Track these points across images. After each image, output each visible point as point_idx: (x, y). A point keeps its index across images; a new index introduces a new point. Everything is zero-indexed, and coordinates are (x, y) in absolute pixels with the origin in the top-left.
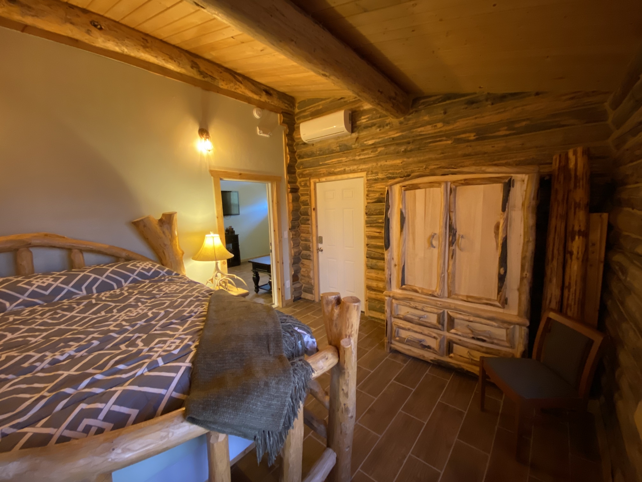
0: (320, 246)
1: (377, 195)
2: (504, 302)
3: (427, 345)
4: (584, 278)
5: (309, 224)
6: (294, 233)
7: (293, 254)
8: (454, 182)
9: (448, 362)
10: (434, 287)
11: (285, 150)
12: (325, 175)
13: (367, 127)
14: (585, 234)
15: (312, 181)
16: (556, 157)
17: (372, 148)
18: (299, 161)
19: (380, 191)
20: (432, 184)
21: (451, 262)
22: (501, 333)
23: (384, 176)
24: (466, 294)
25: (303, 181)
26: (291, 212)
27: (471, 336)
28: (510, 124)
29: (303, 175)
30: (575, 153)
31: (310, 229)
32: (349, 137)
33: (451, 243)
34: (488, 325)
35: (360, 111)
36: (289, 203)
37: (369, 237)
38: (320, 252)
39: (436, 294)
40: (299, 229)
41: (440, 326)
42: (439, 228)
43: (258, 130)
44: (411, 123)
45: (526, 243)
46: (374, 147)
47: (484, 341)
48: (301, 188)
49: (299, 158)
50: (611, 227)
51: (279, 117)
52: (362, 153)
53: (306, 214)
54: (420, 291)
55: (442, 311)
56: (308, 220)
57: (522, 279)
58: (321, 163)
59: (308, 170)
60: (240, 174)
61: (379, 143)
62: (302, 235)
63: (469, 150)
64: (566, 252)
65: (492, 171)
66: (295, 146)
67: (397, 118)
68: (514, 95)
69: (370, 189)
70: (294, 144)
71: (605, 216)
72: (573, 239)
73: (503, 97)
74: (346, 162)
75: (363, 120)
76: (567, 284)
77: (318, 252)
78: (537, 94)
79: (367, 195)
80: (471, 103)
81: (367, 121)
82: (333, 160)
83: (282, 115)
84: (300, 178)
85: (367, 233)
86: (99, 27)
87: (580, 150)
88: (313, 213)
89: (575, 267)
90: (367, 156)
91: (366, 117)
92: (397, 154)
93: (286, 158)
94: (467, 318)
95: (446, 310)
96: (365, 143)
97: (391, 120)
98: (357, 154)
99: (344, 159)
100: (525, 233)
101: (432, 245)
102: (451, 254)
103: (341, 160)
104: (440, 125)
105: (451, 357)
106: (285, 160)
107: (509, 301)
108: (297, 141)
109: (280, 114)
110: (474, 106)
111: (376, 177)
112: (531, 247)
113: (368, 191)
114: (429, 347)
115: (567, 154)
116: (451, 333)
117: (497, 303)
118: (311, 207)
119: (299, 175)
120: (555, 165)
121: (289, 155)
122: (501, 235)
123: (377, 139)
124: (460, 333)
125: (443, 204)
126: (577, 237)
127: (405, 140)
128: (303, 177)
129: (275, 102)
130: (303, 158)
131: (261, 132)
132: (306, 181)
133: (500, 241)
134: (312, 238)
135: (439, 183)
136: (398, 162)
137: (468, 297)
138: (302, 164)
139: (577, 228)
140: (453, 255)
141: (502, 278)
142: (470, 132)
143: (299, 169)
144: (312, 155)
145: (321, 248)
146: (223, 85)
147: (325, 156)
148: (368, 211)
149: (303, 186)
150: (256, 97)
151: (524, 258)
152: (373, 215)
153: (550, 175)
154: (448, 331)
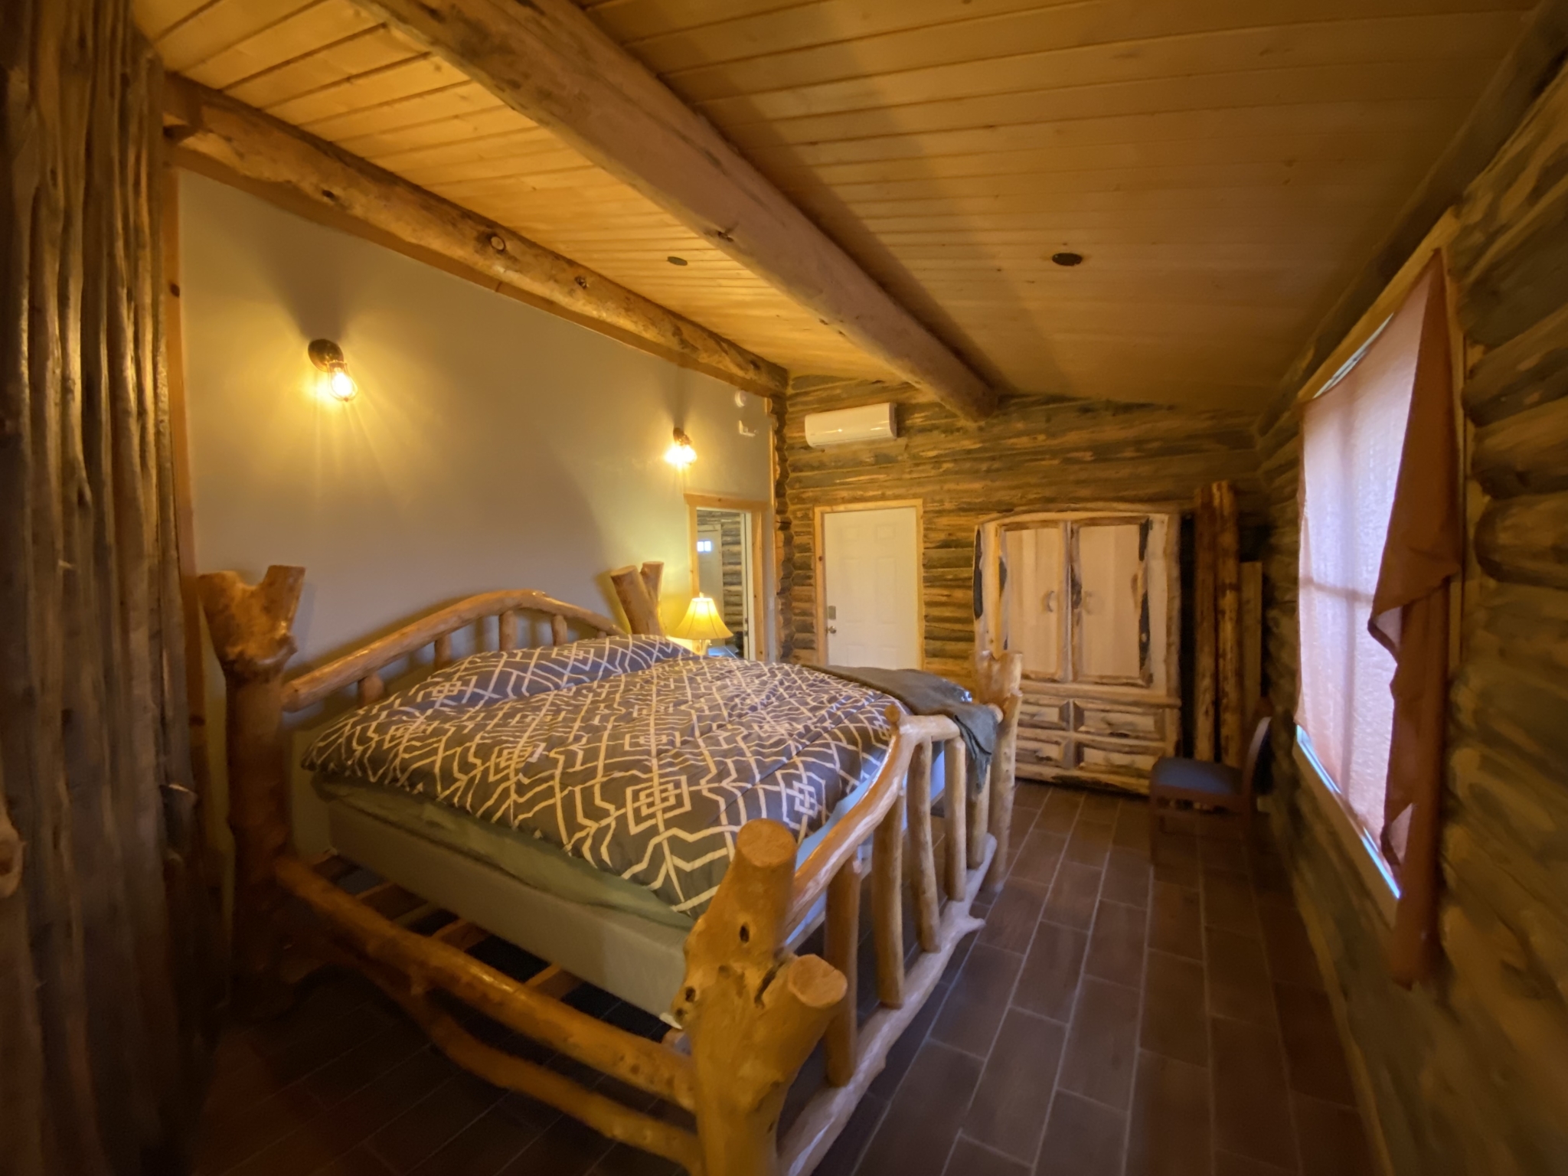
0: (831, 623)
1: (942, 536)
2: (1149, 679)
3: (1045, 756)
4: (1240, 643)
5: (811, 585)
6: (783, 601)
7: (783, 639)
8: (1074, 522)
9: (1077, 777)
10: (1052, 668)
11: (773, 456)
12: (844, 501)
13: (923, 430)
14: (1237, 588)
15: (818, 510)
16: (1197, 491)
17: (933, 463)
18: (792, 475)
19: (947, 530)
20: (1045, 523)
21: (1076, 630)
22: (1146, 722)
23: (954, 507)
24: (1098, 674)
25: (800, 510)
26: (781, 563)
27: (1109, 731)
28: (1138, 443)
29: (802, 501)
30: (1219, 488)
31: (813, 594)
32: (892, 443)
33: (1076, 604)
34: (1128, 713)
35: (911, 404)
36: (777, 548)
37: (930, 604)
38: (830, 635)
39: (1056, 677)
40: (790, 594)
41: (1064, 724)
42: (1057, 582)
43: (741, 426)
44: (996, 430)
45: (1170, 600)
46: (937, 461)
47: (1125, 736)
48: (795, 522)
49: (794, 471)
50: (1266, 579)
51: (766, 404)
52: (915, 469)
53: (807, 566)
54: (1033, 676)
55: (1065, 702)
56: (809, 577)
57: (1169, 645)
58: (838, 481)
59: (812, 491)
60: (720, 500)
61: (946, 455)
62: (795, 604)
63: (1083, 475)
64: (1218, 612)
65: (1125, 510)
66: (787, 449)
67: (976, 421)
68: (1142, 406)
69: (929, 526)
70: (785, 447)
71: (1259, 565)
72: (1224, 595)
73: (1127, 408)
74: (886, 481)
75: (917, 419)
76: (1221, 651)
77: (826, 635)
78: (1171, 408)
79: (925, 536)
80: (1085, 410)
81: (922, 422)
82: (862, 478)
83: (771, 400)
84: (793, 504)
85: (926, 596)
86: (584, 285)
87: (1224, 484)
88: (819, 565)
89: (1228, 629)
90: (923, 475)
91: (923, 414)
92: (975, 474)
93: (775, 471)
94: (1102, 707)
95: (1071, 700)
96: (922, 454)
97: (963, 422)
98: (908, 470)
99: (882, 477)
100: (1169, 586)
101: (1049, 609)
102: (1076, 619)
103: (878, 479)
104: (1041, 437)
105: (1082, 769)
106: (773, 474)
107: (1155, 678)
108: (789, 441)
109: (767, 397)
110: (1089, 414)
111: (941, 508)
112: (1177, 604)
113: (926, 529)
114: (1049, 759)
115: (1210, 489)
116: (1082, 732)
117: (1140, 682)
118: (815, 555)
119: (792, 500)
120: (1198, 502)
121: (779, 464)
122: (1140, 592)
123: (941, 449)
124: (1092, 730)
125: (1063, 551)
126: (1228, 592)
127: (987, 455)
128: (801, 504)
129: (763, 379)
130: (801, 471)
131: (747, 430)
132: (808, 509)
133: (1140, 599)
134: (817, 610)
135: (1053, 523)
136: (977, 486)
137: (1102, 677)
138: (799, 480)
139: (1227, 581)
140: (1077, 621)
141: (1144, 647)
142: (1085, 450)
143: (793, 488)
144: (821, 466)
145: (831, 627)
146: (704, 358)
147: (845, 470)
148: (926, 561)
149: (798, 518)
150: (740, 373)
151: (1169, 619)
152: (935, 567)
153: (1193, 514)
154: (1076, 730)
